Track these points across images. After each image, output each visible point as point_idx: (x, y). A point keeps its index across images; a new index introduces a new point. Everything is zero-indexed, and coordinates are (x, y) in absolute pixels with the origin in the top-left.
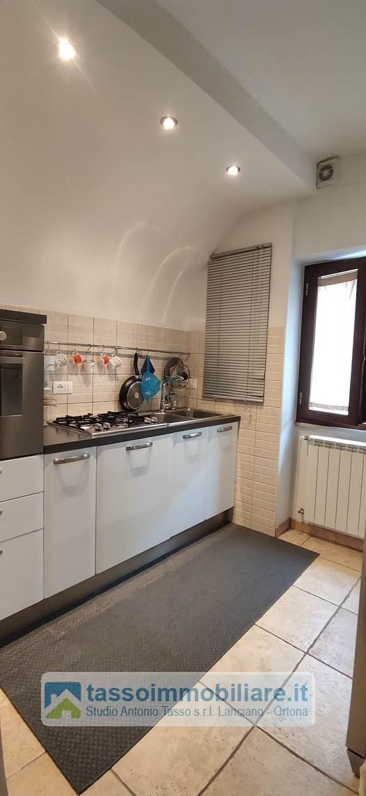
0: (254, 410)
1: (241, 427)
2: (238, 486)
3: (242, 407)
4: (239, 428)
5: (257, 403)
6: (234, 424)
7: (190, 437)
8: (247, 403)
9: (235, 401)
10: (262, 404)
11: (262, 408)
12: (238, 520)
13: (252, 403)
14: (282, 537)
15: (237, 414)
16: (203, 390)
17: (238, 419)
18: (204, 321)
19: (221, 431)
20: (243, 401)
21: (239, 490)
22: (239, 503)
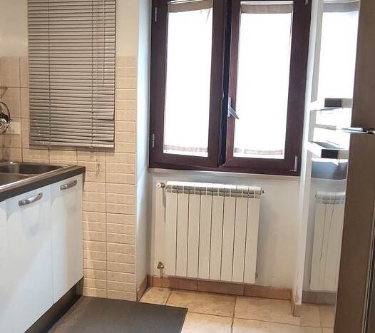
0: (102, 158)
1: (86, 179)
2: (88, 251)
3: (87, 155)
4: (83, 181)
5: (106, 150)
6: (79, 178)
7: (28, 202)
8: (93, 150)
9: (77, 149)
10: (112, 150)
11: (113, 155)
12: (90, 291)
13: (100, 149)
14: (144, 300)
15: (80, 164)
16: (31, 136)
17: (82, 170)
18: (26, 44)
19: (65, 188)
20: (87, 147)
21: (89, 256)
22: (90, 272)
